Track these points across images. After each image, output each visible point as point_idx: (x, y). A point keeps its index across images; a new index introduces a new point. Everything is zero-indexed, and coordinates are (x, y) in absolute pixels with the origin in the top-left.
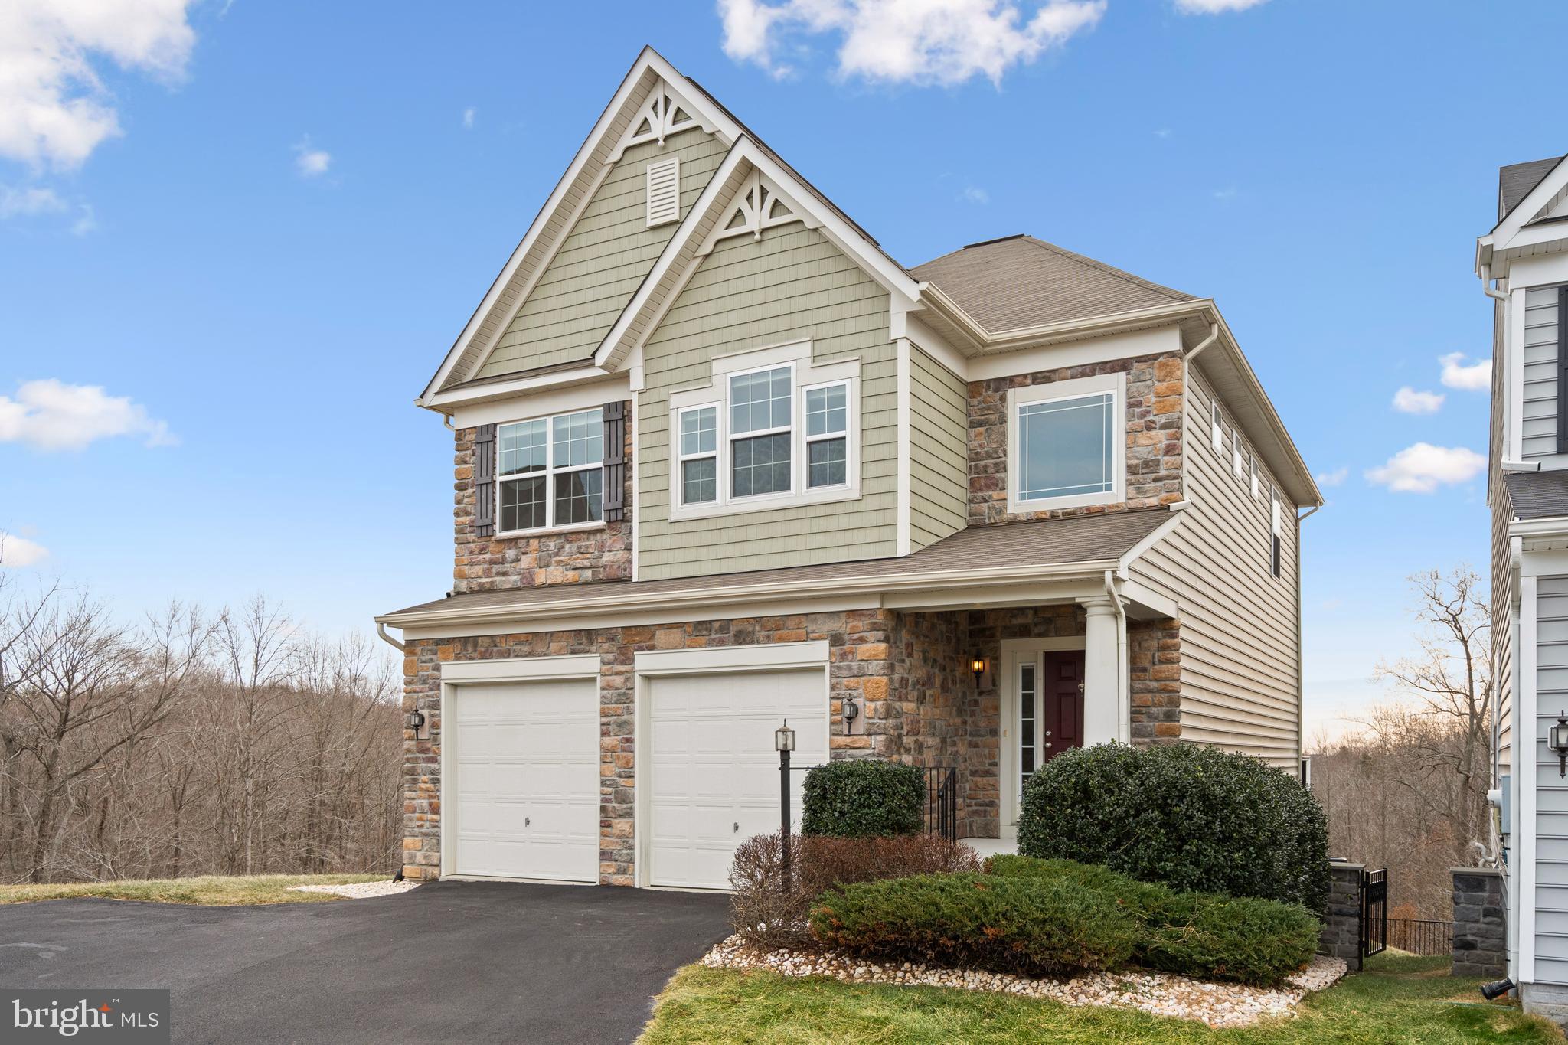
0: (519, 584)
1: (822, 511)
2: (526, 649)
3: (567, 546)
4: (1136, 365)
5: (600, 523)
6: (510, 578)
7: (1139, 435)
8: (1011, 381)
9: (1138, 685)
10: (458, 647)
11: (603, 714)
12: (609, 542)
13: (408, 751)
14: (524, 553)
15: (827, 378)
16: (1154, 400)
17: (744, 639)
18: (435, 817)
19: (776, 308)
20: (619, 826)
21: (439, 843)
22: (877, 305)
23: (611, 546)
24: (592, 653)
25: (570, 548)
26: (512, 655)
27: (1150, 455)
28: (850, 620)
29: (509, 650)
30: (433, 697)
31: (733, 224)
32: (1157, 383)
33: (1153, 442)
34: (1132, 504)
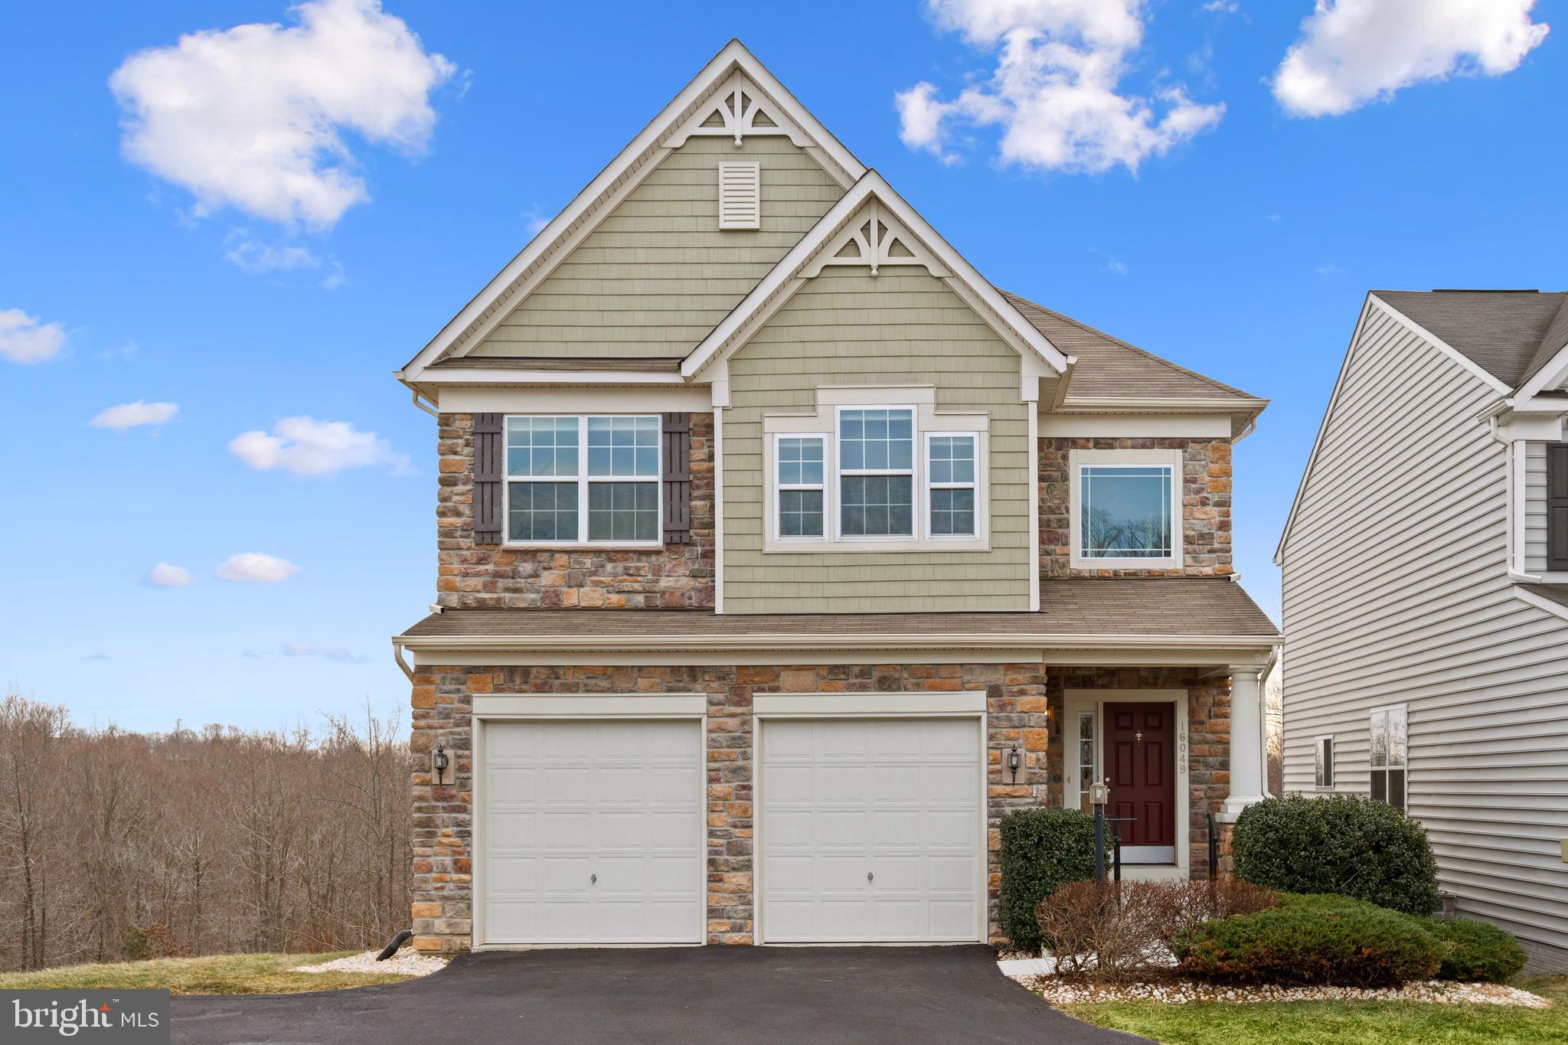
0: (539, 604)
1: (947, 559)
2: (605, 684)
3: (609, 566)
4: (1191, 445)
5: (658, 543)
6: (525, 595)
7: (1195, 509)
8: (1074, 443)
9: (1196, 736)
10: (501, 678)
11: (711, 758)
12: (669, 566)
13: (420, 798)
14: (545, 569)
15: (953, 428)
16: (1207, 479)
17: (889, 686)
18: (465, 877)
19: (894, 348)
20: (734, 880)
21: (469, 907)
22: (1008, 364)
23: (671, 570)
24: (695, 692)
25: (614, 568)
26: (581, 688)
27: (1205, 529)
28: (1009, 672)
29: (578, 683)
30: (460, 734)
31: (843, 252)
32: (1210, 464)
33: (1208, 517)
34: (1190, 571)
